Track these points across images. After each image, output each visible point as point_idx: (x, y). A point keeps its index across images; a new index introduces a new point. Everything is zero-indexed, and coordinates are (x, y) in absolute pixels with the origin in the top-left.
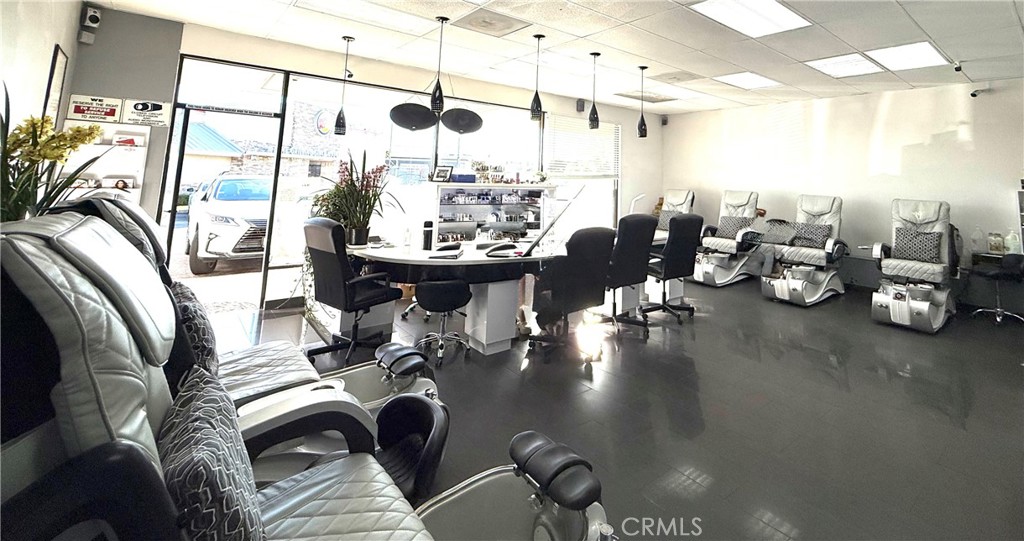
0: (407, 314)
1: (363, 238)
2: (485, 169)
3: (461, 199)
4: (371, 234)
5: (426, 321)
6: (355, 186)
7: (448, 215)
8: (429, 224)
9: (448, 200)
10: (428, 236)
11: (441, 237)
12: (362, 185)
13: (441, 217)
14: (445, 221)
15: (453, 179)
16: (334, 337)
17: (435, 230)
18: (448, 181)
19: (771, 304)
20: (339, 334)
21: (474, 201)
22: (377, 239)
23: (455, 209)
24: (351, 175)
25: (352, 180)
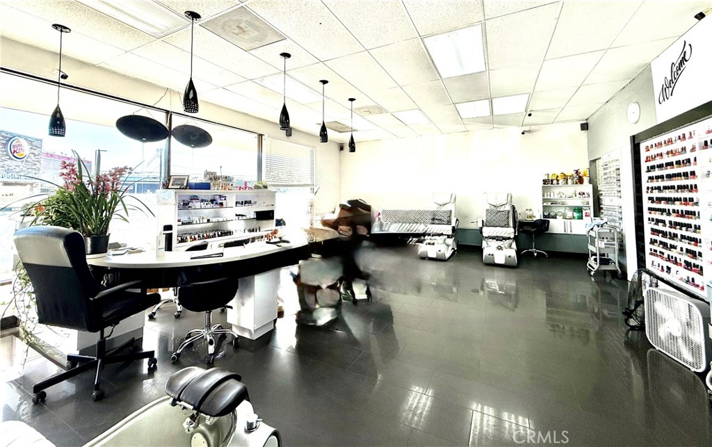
0: (154, 313)
1: (101, 244)
2: (216, 178)
3: (197, 204)
4: (110, 241)
5: (178, 317)
6: (87, 190)
7: (185, 219)
8: (168, 228)
9: (185, 205)
10: (169, 239)
11: (180, 239)
12: (97, 189)
13: (179, 221)
14: (183, 224)
15: (189, 186)
16: (70, 358)
17: (175, 232)
18: (186, 189)
19: (424, 261)
20: (76, 353)
21: (209, 206)
22: (116, 246)
23: (191, 213)
24: (80, 177)
25: (82, 184)
